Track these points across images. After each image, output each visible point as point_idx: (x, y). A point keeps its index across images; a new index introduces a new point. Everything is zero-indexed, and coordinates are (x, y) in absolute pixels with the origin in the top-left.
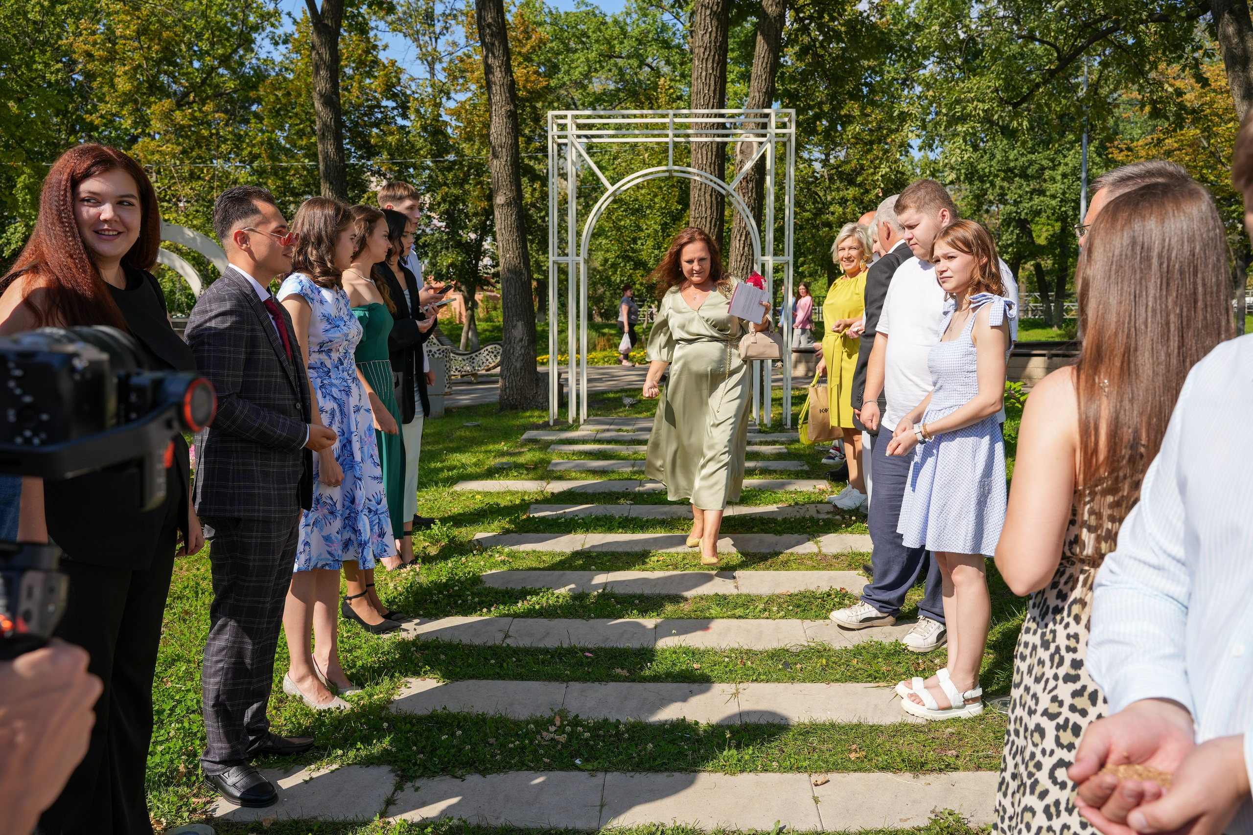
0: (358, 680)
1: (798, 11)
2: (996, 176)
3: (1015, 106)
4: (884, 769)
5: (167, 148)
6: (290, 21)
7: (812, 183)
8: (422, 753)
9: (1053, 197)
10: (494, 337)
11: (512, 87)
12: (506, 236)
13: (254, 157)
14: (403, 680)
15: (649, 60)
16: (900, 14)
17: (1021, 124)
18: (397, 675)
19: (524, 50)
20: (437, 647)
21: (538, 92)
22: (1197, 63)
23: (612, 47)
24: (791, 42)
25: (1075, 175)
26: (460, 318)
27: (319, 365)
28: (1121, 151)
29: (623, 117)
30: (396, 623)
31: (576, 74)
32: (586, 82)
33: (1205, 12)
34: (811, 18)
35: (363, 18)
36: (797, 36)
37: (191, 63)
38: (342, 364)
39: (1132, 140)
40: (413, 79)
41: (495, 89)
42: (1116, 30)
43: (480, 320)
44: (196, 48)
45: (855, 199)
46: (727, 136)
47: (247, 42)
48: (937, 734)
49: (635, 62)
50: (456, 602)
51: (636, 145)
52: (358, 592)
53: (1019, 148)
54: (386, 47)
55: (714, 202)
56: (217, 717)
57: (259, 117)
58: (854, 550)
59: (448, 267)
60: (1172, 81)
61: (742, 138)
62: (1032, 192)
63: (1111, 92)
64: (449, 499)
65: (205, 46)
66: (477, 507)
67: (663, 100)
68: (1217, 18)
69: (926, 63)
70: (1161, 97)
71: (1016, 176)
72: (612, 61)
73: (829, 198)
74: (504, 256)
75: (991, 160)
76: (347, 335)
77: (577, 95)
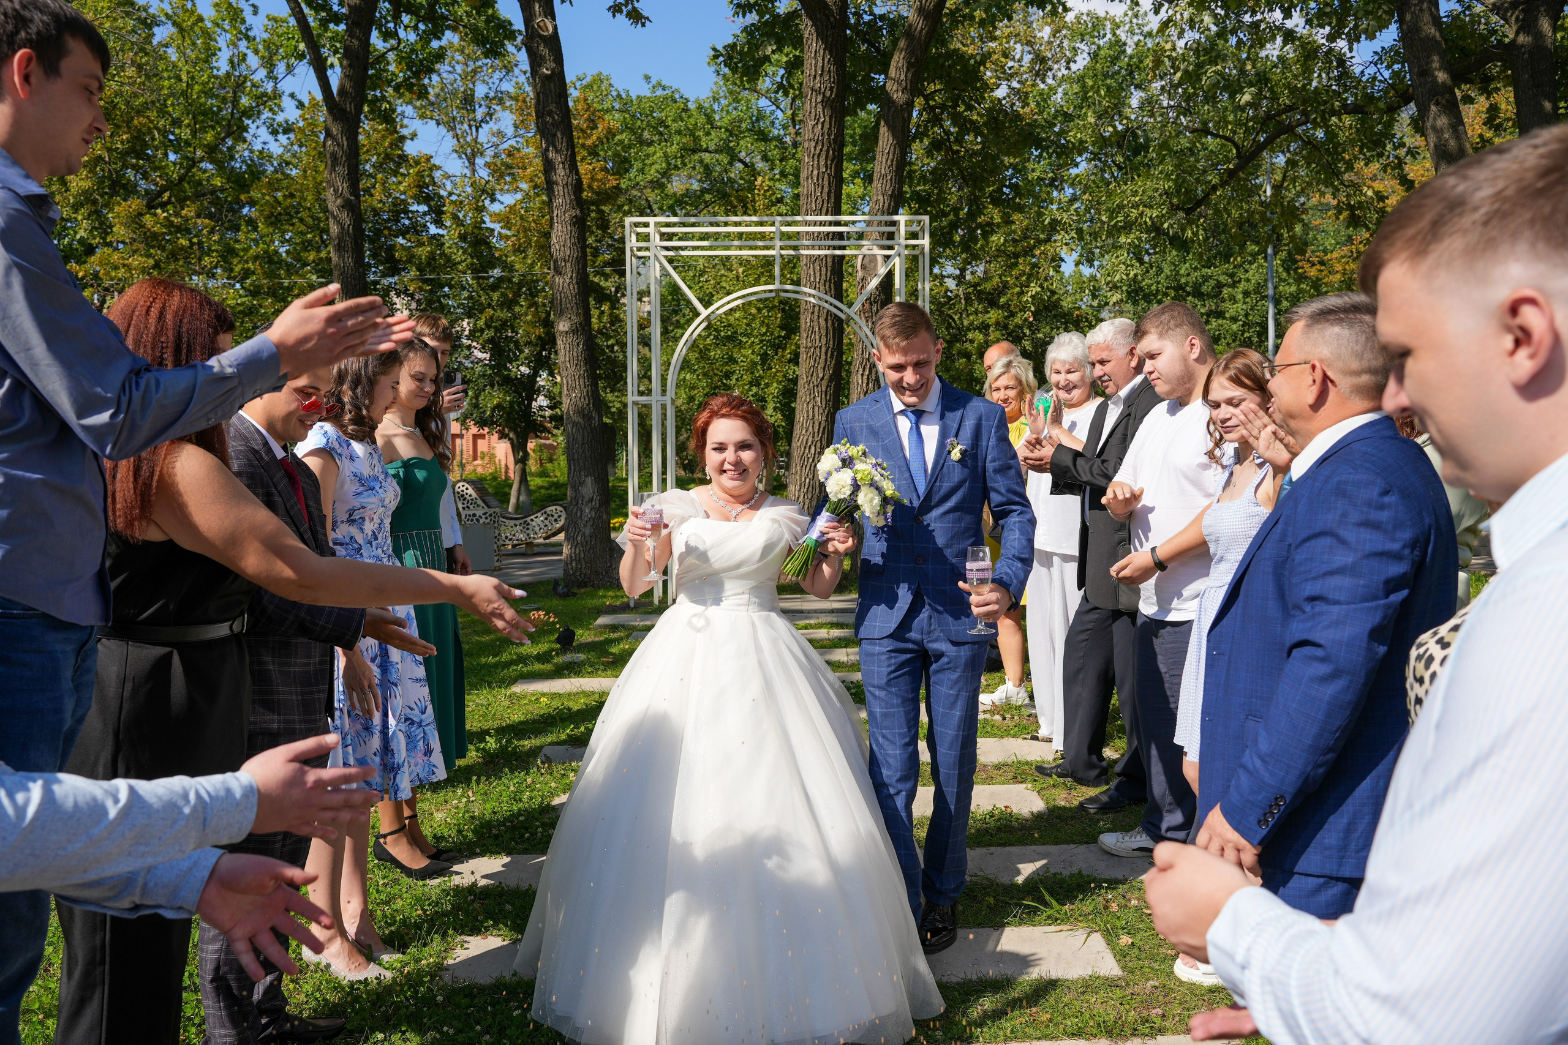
0: (398, 941)
1: (927, 98)
2: (1166, 295)
3: (1188, 212)
4: (1073, 1035)
5: (136, 261)
6: (294, 103)
7: (946, 304)
8: (488, 1033)
9: (1234, 319)
10: (552, 496)
11: (578, 187)
12: (571, 371)
13: (247, 274)
14: (459, 939)
15: (743, 155)
16: (1045, 101)
17: (1195, 234)
18: (450, 932)
19: (589, 142)
20: (501, 895)
21: (606, 193)
22: (1400, 164)
23: (697, 139)
24: (920, 136)
25: (1260, 293)
26: (506, 472)
27: (347, 540)
28: (1313, 265)
29: (712, 224)
30: (446, 864)
31: (652, 173)
32: (664, 180)
33: (1407, 103)
34: (943, 107)
35: (389, 103)
36: (926, 127)
37: (166, 155)
38: (376, 538)
39: (1325, 252)
40: (448, 176)
41: (558, 189)
42: (1305, 123)
43: (532, 475)
44: (172, 137)
45: (997, 323)
46: (844, 248)
47: (237, 131)
48: (1137, 989)
49: (724, 159)
50: (522, 836)
51: (728, 258)
52: (395, 828)
53: (1191, 261)
54: (414, 136)
55: (830, 328)
56: (218, 995)
57: (251, 223)
58: (1019, 758)
59: (493, 410)
60: (1369, 182)
61: (864, 251)
62: (1209, 314)
63: (1298, 195)
64: (507, 703)
65: (185, 134)
66: (542, 712)
67: (760, 203)
68: (1423, 111)
69: (1079, 159)
70: (1360, 203)
71: (1188, 294)
72: (697, 157)
73: (966, 323)
74: (568, 395)
75: (1157, 275)
76: (382, 500)
77: (652, 196)
